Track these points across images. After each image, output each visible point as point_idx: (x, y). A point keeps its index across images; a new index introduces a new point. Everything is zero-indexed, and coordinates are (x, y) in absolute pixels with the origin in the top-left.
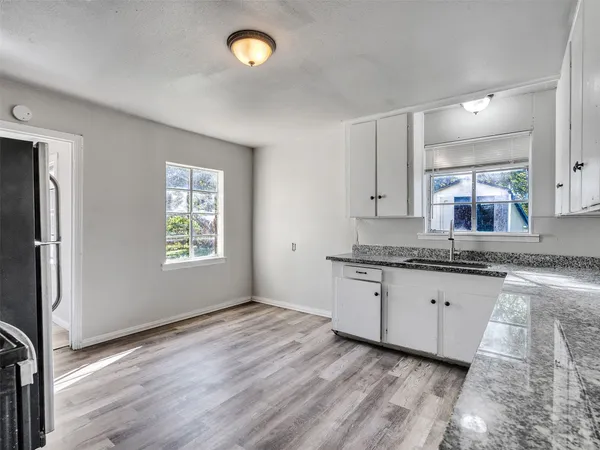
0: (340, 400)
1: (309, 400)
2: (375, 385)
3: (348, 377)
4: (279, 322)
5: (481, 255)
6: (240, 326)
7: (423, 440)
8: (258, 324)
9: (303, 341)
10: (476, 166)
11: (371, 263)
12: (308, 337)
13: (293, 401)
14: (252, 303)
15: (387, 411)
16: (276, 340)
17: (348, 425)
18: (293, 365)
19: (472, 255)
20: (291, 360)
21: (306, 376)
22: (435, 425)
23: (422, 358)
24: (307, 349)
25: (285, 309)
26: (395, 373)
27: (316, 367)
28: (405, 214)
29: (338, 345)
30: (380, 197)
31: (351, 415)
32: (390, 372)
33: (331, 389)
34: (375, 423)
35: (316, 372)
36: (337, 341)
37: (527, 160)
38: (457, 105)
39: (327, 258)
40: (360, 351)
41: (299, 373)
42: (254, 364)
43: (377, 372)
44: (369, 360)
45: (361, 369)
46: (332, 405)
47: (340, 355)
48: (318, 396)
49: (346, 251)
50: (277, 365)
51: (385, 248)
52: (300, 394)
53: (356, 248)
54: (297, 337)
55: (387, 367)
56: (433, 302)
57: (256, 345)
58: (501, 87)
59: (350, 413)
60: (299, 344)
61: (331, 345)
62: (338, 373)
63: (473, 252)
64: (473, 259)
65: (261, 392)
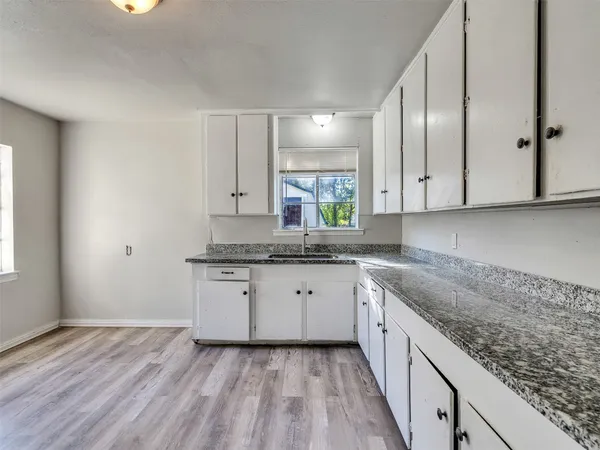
0: (237, 412)
1: (204, 426)
2: (262, 384)
3: (233, 384)
4: (117, 346)
5: (325, 247)
6: (56, 364)
7: (326, 420)
8: (85, 355)
9: (161, 360)
10: (320, 171)
11: (238, 261)
12: (164, 355)
13: (186, 434)
14: (61, 329)
15: (284, 406)
16: (125, 369)
17: (257, 435)
18: (164, 392)
19: (318, 247)
20: (156, 387)
21: (186, 400)
22: (327, 402)
23: (288, 346)
24: (170, 368)
25: (118, 328)
26: (273, 367)
27: (193, 386)
28: (265, 211)
29: (204, 354)
30: (241, 194)
31: (256, 424)
32: (269, 368)
33: (222, 405)
34: (281, 422)
35: (196, 391)
36: (201, 350)
37: (355, 170)
38: (308, 116)
39: (187, 260)
40: (230, 355)
41: (176, 398)
42: (108, 409)
43: (257, 371)
44: (243, 362)
45: (240, 373)
46: (232, 422)
47: (211, 365)
48: (212, 416)
49: (200, 252)
50: (143, 398)
51: (242, 246)
52: (190, 423)
53: (210, 248)
54: (150, 358)
55: (264, 363)
56: (299, 292)
57: (96, 383)
58: (342, 108)
59: (253, 421)
60: (157, 365)
61: (196, 357)
62: (220, 384)
63: (318, 245)
64: (319, 251)
65: (137, 440)
